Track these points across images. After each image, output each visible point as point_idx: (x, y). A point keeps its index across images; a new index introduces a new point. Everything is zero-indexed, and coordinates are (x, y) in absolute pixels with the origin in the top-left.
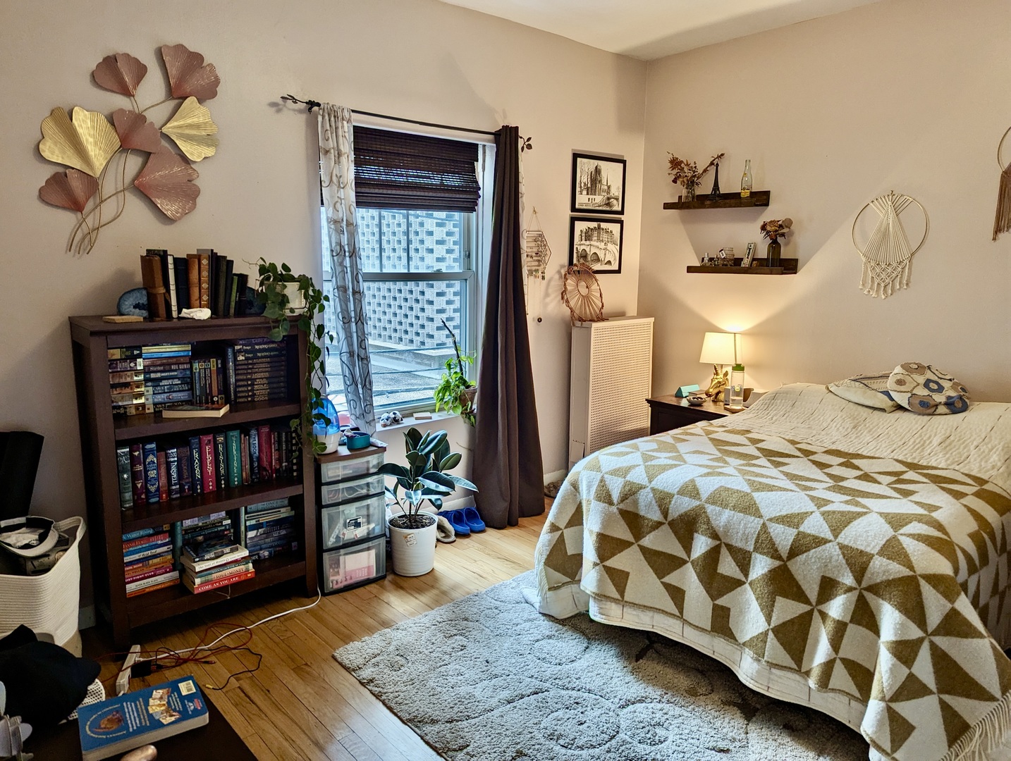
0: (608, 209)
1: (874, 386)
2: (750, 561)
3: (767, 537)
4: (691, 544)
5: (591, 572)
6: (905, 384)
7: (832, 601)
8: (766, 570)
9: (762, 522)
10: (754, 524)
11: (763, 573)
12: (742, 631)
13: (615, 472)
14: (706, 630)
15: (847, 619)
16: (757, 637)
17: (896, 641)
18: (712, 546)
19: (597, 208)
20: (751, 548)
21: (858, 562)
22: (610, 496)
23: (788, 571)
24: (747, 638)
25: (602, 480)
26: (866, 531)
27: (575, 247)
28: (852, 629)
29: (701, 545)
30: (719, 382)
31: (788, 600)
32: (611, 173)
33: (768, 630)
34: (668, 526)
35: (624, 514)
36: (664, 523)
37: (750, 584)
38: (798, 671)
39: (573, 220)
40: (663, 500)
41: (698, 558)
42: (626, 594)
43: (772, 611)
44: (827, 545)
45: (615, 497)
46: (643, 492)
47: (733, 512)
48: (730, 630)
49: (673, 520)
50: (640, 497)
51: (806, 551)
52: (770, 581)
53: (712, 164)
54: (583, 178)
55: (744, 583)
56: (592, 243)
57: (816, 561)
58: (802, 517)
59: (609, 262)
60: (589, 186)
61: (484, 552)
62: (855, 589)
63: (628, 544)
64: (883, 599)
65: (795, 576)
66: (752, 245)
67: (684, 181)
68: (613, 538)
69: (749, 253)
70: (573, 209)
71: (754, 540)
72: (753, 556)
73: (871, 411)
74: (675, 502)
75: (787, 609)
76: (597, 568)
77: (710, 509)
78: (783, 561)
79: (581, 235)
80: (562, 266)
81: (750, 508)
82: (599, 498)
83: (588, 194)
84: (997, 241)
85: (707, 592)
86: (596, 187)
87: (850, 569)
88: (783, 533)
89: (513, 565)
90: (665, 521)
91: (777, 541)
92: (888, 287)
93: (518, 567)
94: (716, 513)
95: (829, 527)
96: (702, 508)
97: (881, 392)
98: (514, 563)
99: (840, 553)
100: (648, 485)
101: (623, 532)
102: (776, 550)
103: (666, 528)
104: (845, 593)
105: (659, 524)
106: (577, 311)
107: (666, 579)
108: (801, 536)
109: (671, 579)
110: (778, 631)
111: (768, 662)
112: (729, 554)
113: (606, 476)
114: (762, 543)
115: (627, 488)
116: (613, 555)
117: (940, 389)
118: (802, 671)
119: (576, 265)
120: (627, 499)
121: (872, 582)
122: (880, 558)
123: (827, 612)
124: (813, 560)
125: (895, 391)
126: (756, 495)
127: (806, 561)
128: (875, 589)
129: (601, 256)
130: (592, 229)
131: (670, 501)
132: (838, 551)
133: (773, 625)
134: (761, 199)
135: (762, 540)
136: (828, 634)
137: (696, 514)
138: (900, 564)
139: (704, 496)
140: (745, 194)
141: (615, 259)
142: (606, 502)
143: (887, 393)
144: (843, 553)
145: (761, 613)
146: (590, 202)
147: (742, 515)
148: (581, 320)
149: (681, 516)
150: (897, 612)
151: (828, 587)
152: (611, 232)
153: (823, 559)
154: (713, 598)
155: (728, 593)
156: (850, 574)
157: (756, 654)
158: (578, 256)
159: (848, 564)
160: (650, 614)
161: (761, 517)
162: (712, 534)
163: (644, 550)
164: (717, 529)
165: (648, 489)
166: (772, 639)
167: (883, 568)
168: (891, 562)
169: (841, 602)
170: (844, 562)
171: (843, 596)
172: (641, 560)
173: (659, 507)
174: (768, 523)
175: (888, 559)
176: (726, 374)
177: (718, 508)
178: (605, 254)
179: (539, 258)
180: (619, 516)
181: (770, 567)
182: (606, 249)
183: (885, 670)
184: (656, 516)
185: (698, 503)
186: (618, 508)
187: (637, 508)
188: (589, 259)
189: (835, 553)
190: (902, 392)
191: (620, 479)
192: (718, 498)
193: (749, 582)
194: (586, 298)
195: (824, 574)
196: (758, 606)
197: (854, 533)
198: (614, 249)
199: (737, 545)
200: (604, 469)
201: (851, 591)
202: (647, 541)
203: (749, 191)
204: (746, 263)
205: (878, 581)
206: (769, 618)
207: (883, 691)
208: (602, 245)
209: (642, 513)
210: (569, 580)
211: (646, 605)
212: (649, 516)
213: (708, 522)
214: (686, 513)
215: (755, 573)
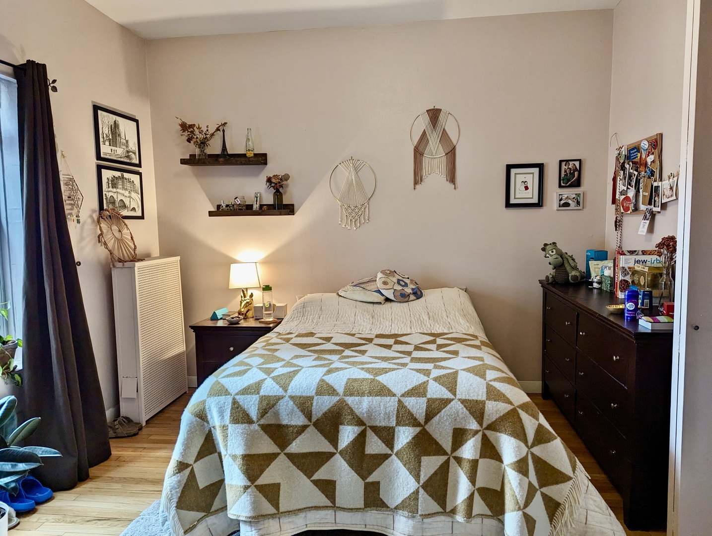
0: (128, 161)
1: (368, 288)
2: (394, 435)
3: (406, 410)
4: (338, 435)
5: (243, 497)
6: (388, 284)
7: (464, 446)
8: (410, 438)
9: (397, 399)
10: (391, 404)
11: (408, 441)
12: (393, 498)
13: (245, 391)
14: (360, 509)
15: (478, 457)
16: (409, 498)
17: (518, 461)
18: (358, 433)
19: (119, 159)
20: (394, 424)
21: (476, 409)
22: (248, 415)
23: (427, 433)
24: (399, 501)
25: (235, 402)
26: (470, 385)
27: (104, 193)
28: (482, 463)
29: (347, 434)
30: (247, 303)
31: (431, 457)
32: (127, 129)
33: (418, 488)
34: (313, 427)
35: (266, 428)
36: (309, 425)
37: (397, 454)
38: (444, 512)
39: (99, 168)
40: (304, 404)
41: (347, 447)
42: (280, 505)
43: (420, 471)
44: (452, 403)
45: (254, 413)
46: (281, 402)
47: (371, 397)
48: (381, 500)
49: (318, 420)
50: (280, 408)
51: (438, 413)
52: (415, 446)
53: (218, 129)
54: (104, 130)
55: (391, 455)
56: (118, 190)
57: (447, 418)
58: (424, 386)
59: (134, 209)
60: (110, 137)
61: (66, 522)
62: (480, 431)
63: (273, 456)
64: (500, 432)
65: (433, 436)
66: (259, 194)
67: (197, 141)
68: (259, 456)
69: (257, 200)
70: (99, 157)
71: (395, 416)
72: (396, 430)
73: (372, 305)
74: (317, 403)
75: (430, 464)
76: (249, 490)
77: (350, 400)
78: (422, 426)
79: (108, 183)
80: (94, 211)
81: (383, 391)
82: (235, 420)
83: (110, 145)
84: (416, 190)
85: (358, 474)
86: (116, 139)
87: (473, 416)
88: (417, 403)
89: (110, 522)
90: (310, 423)
91: (414, 411)
92: (357, 222)
93: (117, 523)
94: (357, 402)
95: (447, 388)
96: (342, 401)
97: (374, 291)
98: (109, 519)
99: (463, 406)
100: (285, 394)
101: (267, 446)
102: (416, 419)
103: (312, 430)
104: (473, 437)
105: (304, 427)
106: (116, 253)
107: (316, 477)
108: (430, 402)
109: (320, 475)
110: (425, 487)
111: (422, 515)
112: (374, 435)
113: (237, 397)
114: (402, 417)
115: (265, 403)
116: (262, 471)
117: (406, 285)
118: (447, 511)
119: (106, 210)
120: (266, 413)
121: (490, 422)
122: (490, 402)
123: (461, 456)
124: (445, 418)
125: (384, 289)
126: (380, 378)
127: (439, 421)
128: (492, 427)
129: (127, 203)
130: (117, 178)
131: (312, 404)
132: (461, 406)
133: (422, 482)
134: (261, 159)
135: (402, 414)
136: (466, 474)
137: (339, 409)
138: (504, 402)
139: (341, 390)
140: (250, 154)
141: (138, 207)
142: (245, 423)
143: (379, 292)
144: (465, 406)
145: (410, 476)
146: (113, 153)
147: (379, 398)
148: (120, 261)
149: (325, 414)
150: (513, 438)
151: (460, 436)
152: (133, 182)
153: (452, 415)
154: (363, 478)
155: (376, 469)
156: (474, 421)
157: (411, 512)
158: (107, 202)
159: (471, 413)
160: (302, 515)
161: (394, 395)
162: (357, 421)
163: (291, 457)
164: (361, 416)
165: (287, 398)
166: (423, 494)
167: (494, 409)
168: (498, 402)
169: (472, 445)
170: (468, 412)
171: (473, 439)
172: (289, 467)
173: (302, 411)
174: (402, 399)
175: (495, 401)
176: (251, 296)
177: (357, 398)
178: (130, 202)
179: (72, 202)
180: (262, 432)
181: (413, 434)
182: (130, 197)
183: (516, 486)
184: (299, 420)
185: (338, 398)
186: (259, 425)
187: (279, 419)
188: (117, 206)
189: (460, 408)
190: (388, 289)
191: (254, 396)
192: (353, 388)
193: (394, 453)
194: (120, 241)
195: (455, 427)
196: (406, 470)
197: (464, 389)
198: (137, 197)
199: (381, 425)
200: (233, 392)
201: (478, 433)
202: (295, 447)
203: (252, 152)
204: (256, 207)
205: (494, 419)
206: (417, 477)
207: (518, 503)
208: (127, 193)
209: (285, 422)
210: (203, 514)
211: (300, 508)
212: (293, 423)
213: (352, 412)
214: (329, 410)
215: (400, 444)
